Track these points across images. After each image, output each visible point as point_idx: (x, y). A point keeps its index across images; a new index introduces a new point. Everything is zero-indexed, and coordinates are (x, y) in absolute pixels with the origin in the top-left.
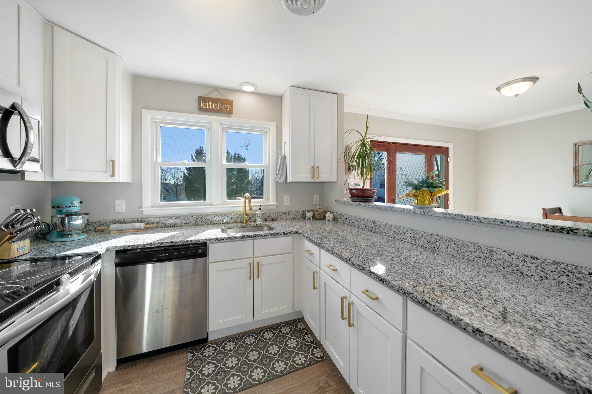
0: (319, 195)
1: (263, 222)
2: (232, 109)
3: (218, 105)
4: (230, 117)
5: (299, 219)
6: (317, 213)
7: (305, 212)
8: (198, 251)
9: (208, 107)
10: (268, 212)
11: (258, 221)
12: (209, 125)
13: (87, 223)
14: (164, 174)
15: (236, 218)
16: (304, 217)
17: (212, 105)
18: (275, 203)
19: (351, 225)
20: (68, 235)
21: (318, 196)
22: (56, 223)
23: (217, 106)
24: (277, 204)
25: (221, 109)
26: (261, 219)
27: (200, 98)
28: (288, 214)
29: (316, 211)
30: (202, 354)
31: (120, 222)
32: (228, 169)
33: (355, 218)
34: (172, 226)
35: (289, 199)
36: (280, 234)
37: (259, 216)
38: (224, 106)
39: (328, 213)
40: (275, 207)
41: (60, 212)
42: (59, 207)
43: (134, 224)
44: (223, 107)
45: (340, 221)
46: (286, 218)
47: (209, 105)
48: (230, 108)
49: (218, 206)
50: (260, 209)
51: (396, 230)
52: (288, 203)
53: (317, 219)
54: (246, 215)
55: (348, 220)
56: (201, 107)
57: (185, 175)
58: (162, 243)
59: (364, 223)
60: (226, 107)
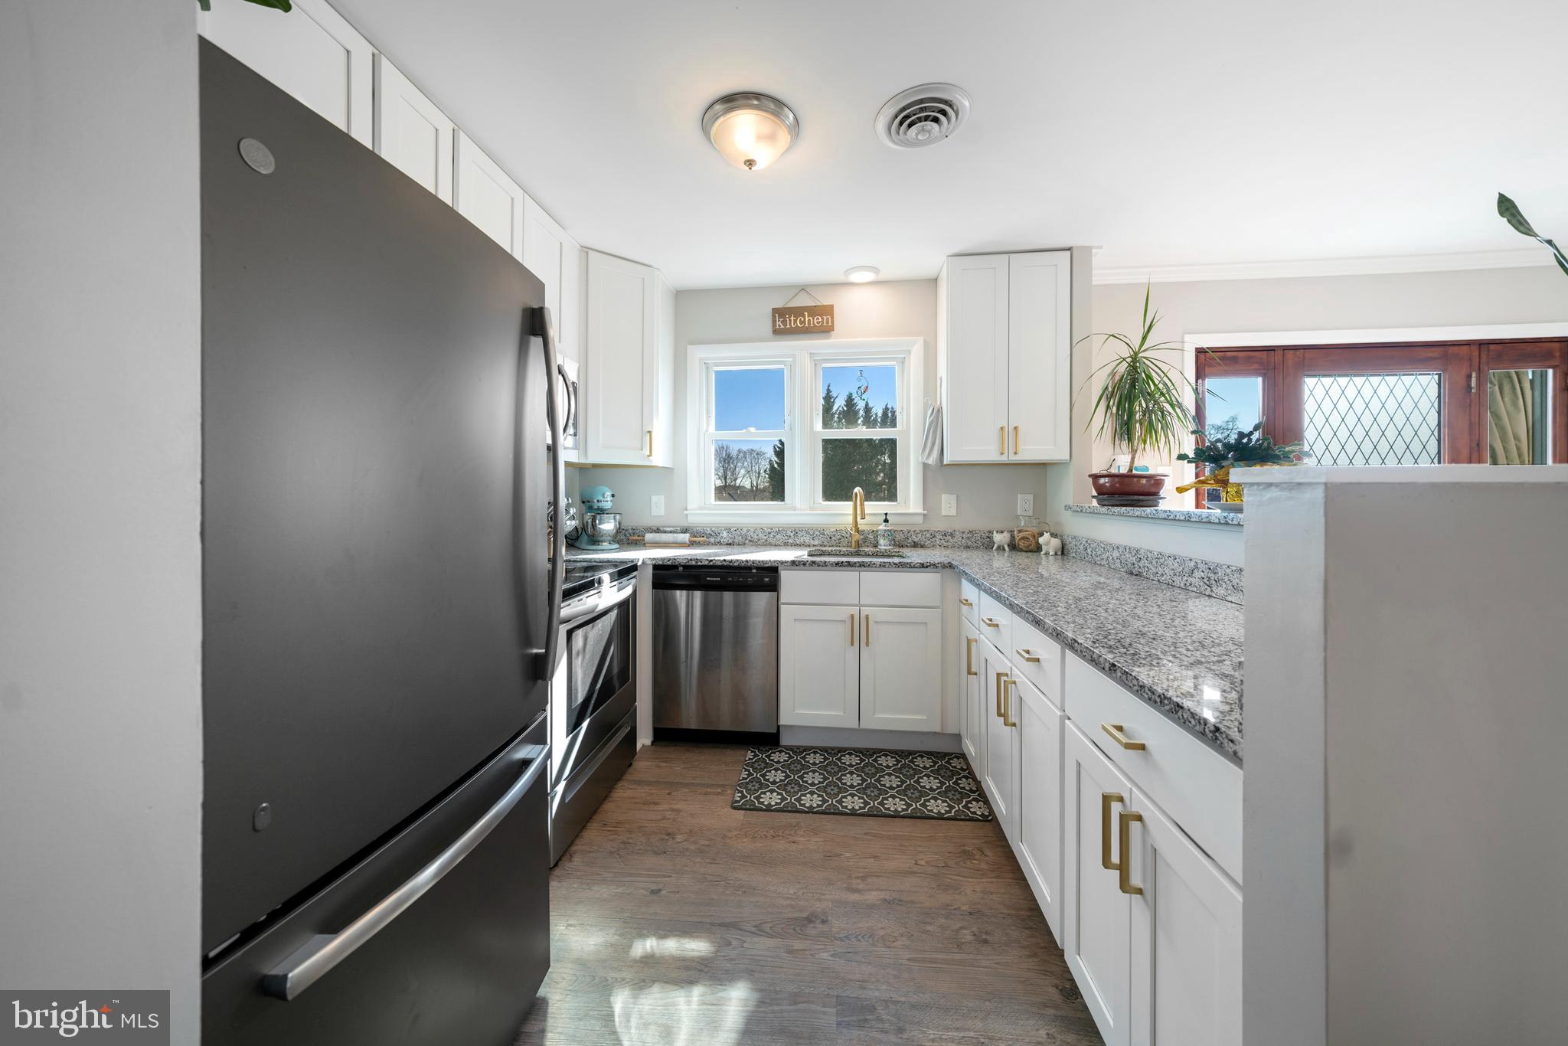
0: (1032, 495)
1: (890, 547)
2: (833, 322)
3: (807, 319)
4: (829, 338)
5: (977, 548)
6: (1021, 535)
7: (991, 532)
8: (763, 580)
9: (788, 326)
10: (905, 529)
11: (881, 545)
12: (791, 359)
13: (619, 528)
14: (732, 466)
15: (839, 537)
16: (988, 544)
17: (795, 321)
18: (920, 510)
19: (1095, 563)
20: (599, 541)
21: (1031, 497)
22: (587, 522)
23: (804, 322)
24: (926, 512)
25: (812, 325)
26: (887, 542)
27: (775, 311)
28: (952, 535)
29: (1020, 531)
30: (769, 757)
31: (658, 531)
32: (825, 441)
33: (1103, 546)
34: (730, 544)
35: (954, 503)
36: (912, 565)
37: (884, 536)
38: (817, 319)
39: (1047, 535)
40: (920, 519)
41: (590, 508)
42: (589, 502)
43: (675, 535)
44: (816, 321)
45: (1074, 555)
46: (945, 544)
47: (790, 320)
48: (827, 322)
49: (806, 512)
50: (886, 521)
51: (1176, 565)
52: (953, 512)
53: (1021, 550)
54: (858, 530)
55: (1089, 551)
56: (778, 327)
57: (772, 466)
58: (711, 561)
59: (1118, 554)
60: (820, 320)
